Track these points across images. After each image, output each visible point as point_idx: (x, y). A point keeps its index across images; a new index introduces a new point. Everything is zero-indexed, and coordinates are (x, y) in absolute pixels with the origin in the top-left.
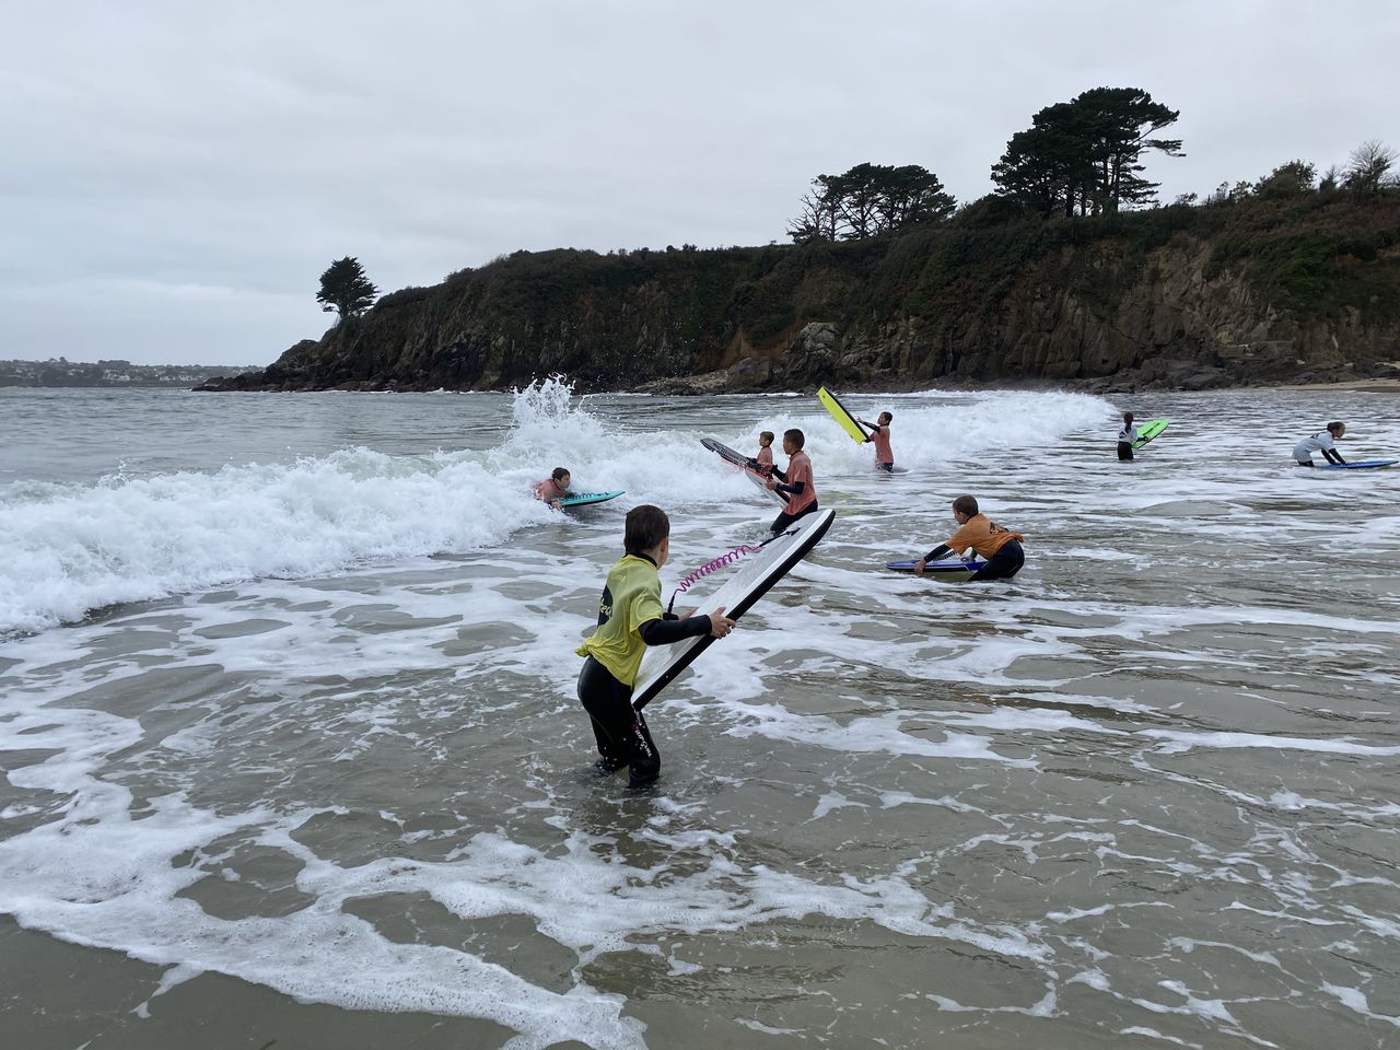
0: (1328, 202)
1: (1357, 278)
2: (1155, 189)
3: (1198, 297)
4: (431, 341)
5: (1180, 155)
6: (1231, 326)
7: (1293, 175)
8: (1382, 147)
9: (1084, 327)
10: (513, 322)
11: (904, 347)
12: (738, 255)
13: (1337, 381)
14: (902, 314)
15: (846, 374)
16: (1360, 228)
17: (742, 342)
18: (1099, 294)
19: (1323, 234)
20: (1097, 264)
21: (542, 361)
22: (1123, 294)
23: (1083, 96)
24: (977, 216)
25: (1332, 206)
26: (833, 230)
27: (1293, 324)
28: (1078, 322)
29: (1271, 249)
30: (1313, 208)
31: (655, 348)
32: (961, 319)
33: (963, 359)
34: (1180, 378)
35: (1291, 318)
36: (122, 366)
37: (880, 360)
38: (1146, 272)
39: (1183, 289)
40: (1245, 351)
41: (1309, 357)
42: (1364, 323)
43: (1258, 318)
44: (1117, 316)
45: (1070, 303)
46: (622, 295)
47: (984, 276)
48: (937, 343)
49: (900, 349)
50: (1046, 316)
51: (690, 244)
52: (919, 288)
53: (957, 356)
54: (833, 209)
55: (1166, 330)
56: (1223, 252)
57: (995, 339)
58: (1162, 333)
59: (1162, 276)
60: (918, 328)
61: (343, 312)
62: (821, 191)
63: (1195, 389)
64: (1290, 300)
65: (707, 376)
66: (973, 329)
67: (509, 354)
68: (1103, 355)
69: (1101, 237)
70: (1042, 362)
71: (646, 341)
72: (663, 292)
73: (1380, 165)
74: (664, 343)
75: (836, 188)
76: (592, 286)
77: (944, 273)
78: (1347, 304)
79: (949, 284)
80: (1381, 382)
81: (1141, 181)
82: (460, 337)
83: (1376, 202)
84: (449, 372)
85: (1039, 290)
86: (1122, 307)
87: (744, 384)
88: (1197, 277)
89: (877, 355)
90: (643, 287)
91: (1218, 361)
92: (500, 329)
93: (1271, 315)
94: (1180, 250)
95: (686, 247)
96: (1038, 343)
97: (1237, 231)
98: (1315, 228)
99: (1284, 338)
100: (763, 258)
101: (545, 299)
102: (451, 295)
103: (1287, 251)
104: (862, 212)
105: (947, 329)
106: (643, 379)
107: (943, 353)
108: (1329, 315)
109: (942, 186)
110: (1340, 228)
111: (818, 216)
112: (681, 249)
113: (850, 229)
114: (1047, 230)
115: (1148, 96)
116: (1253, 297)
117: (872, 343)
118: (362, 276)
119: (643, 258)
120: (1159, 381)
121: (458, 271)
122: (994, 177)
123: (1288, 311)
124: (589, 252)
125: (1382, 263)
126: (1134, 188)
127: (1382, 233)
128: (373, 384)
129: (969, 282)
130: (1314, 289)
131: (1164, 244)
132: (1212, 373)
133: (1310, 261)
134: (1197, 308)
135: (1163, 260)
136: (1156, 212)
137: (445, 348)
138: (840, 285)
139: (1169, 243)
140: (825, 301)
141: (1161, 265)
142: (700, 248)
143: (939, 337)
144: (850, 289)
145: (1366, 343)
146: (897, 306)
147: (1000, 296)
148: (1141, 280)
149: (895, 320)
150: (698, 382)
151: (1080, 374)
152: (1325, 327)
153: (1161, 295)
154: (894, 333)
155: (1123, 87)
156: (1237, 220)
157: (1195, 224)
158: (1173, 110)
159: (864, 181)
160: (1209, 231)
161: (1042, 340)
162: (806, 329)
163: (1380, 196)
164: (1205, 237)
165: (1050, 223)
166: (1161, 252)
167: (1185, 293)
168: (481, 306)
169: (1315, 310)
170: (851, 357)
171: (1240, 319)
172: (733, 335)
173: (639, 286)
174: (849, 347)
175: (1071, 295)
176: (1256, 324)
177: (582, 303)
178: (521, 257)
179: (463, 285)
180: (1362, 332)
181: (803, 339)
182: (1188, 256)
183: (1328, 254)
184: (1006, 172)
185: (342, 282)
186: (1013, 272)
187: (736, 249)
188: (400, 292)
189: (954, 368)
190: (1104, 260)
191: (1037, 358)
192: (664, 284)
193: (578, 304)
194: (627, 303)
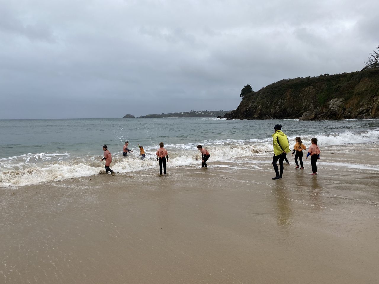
10: (264, 101)
46: (300, 91)
51: (327, 74)
67: (262, 110)
71: (305, 105)
72: (314, 89)
74: (312, 105)
76: (290, 89)
90: (307, 88)
92: (260, 103)
101: (275, 94)
111: (376, 60)
112: (323, 75)
118: (252, 89)
119: (308, 79)
142: (330, 74)
162: (331, 101)
177: (287, 94)
181: (329, 104)
185: (247, 91)
187: (345, 73)
192: (314, 87)
193: (285, 95)
194: (301, 93)
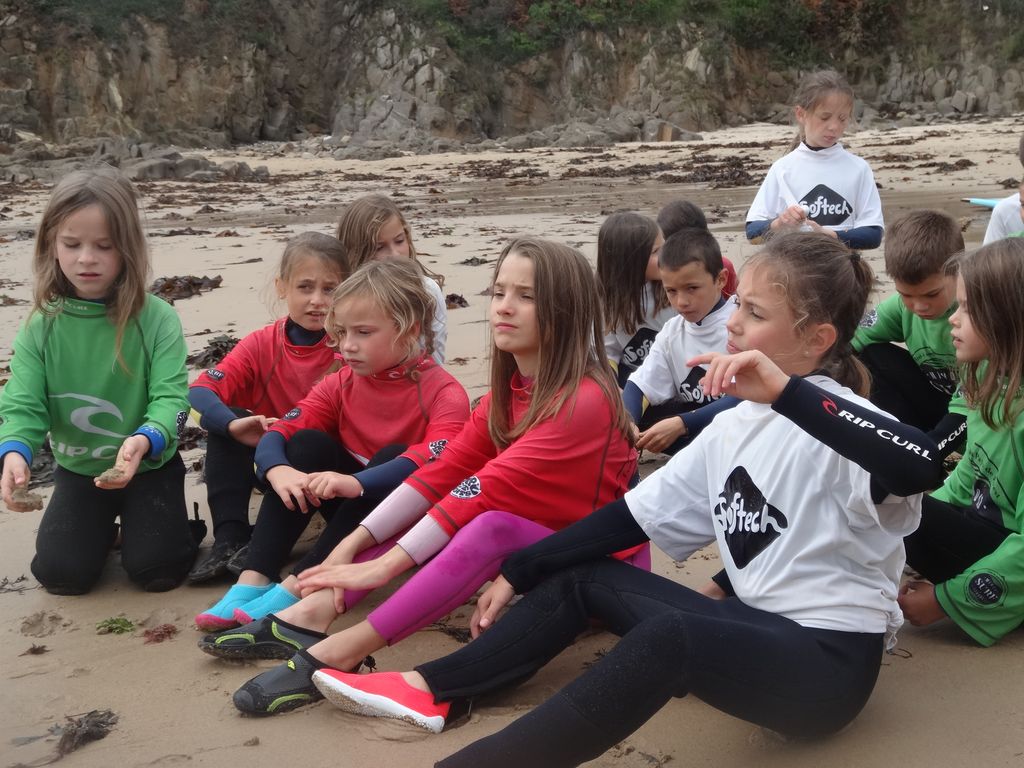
27: (25, 51)
35: (20, 35)
42: (175, 55)
145: (184, 99)
180: (172, 74)
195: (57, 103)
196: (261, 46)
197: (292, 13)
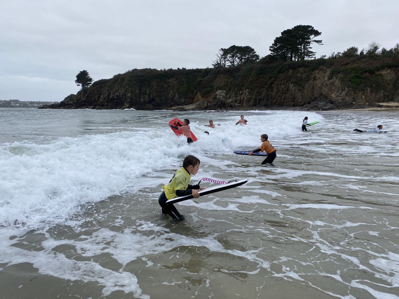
0: (362, 58)
1: (370, 79)
2: (315, 54)
3: (326, 84)
4: (109, 95)
5: (322, 44)
6: (335, 93)
7: (353, 50)
8: (377, 43)
9: (295, 92)
10: (133, 89)
11: (245, 98)
12: (198, 71)
13: (364, 108)
14: (244, 88)
15: (228, 105)
16: (370, 65)
17: (199, 96)
18: (299, 83)
19: (361, 67)
20: (299, 75)
21: (141, 101)
22: (306, 83)
23: (295, 27)
24: (265, 61)
25: (363, 59)
26: (225, 64)
27: (352, 92)
28: (293, 91)
29: (346, 71)
30: (358, 60)
31: (174, 97)
32: (261, 90)
33: (261, 101)
34: (321, 107)
35: (352, 90)
36: (17, 101)
37: (238, 101)
38: (312, 77)
39: (322, 82)
40: (339, 100)
41: (356, 101)
42: (371, 92)
43: (343, 90)
44: (304, 89)
45: (291, 86)
46: (165, 82)
47: (267, 78)
48: (254, 97)
49: (243, 98)
50: (284, 89)
51: (184, 68)
52: (249, 81)
53: (260, 100)
54: (225, 58)
55: (317, 93)
56: (333, 72)
57: (270, 96)
58: (316, 94)
59: (316, 78)
60: (249, 92)
61: (83, 86)
62: (222, 53)
63: (326, 110)
64: (351, 85)
65: (189, 105)
66: (264, 92)
67: (132, 98)
68: (300, 100)
69: (300, 67)
70: (283, 102)
71: (171, 95)
72: (176, 81)
73: (376, 48)
74: (177, 96)
75: (226, 52)
76: (156, 79)
77: (256, 77)
78: (366, 87)
79: (257, 80)
80: (376, 108)
81: (311, 52)
82: (117, 94)
83: (375, 58)
84: (114, 104)
85: (282, 82)
86: (305, 87)
87: (200, 108)
88: (326, 79)
89: (237, 100)
90: (171, 80)
91: (332, 102)
92: (129, 91)
93: (346, 89)
94: (322, 71)
95: (183, 68)
96: (282, 97)
97: (337, 66)
98: (358, 65)
99: (350, 96)
100: (205, 72)
101: (142, 83)
102: (115, 82)
103: (351, 72)
104: (233, 59)
105: (257, 93)
106: (171, 106)
107: (256, 99)
108: (362, 90)
109: (256, 52)
110: (365, 65)
111: (221, 60)
112: (182, 69)
113: (230, 64)
114: (285, 65)
115: (313, 28)
116: (341, 84)
117: (236, 97)
118: (89, 76)
119: (171, 71)
120: (315, 108)
121: (117, 74)
122: (270, 50)
123: (351, 88)
124: (155, 70)
125: (376, 76)
126: (309, 53)
127: (376, 67)
128: (92, 107)
129: (263, 79)
130: (358, 82)
131: (317, 69)
132: (330, 105)
133: (357, 75)
134: (326, 87)
135: (317, 74)
136: (315, 60)
137: (113, 97)
138: (227, 80)
139: (319, 69)
140: (222, 84)
141: (316, 75)
142: (187, 69)
143: (255, 95)
144: (230, 81)
145: (372, 97)
146: (243, 86)
147: (272, 84)
148: (311, 79)
149: (242, 90)
150: (186, 107)
151: (294, 106)
152: (361, 93)
153: (316, 84)
154: (242, 94)
155: (306, 25)
156: (337, 63)
157: (326, 64)
158: (320, 32)
159: (234, 50)
160: (330, 66)
161: (283, 96)
162: (217, 92)
163: (376, 57)
164: (329, 68)
165: (286, 63)
166: (316, 72)
167: (323, 83)
168: (123, 85)
169: (358, 88)
170: (230, 100)
171: (338, 90)
172: (196, 94)
173: (169, 79)
174: (229, 98)
175: (291, 83)
176: (342, 92)
177: (153, 84)
178: (135, 70)
179: (118, 79)
180: (371, 94)
181: (216, 95)
182: (324, 73)
183: (362, 73)
184: (273, 48)
185: (83, 77)
186: (275, 77)
187: (197, 69)
188: (100, 80)
189: (259, 104)
190: (301, 74)
191: (282, 101)
192: (177, 79)
193: (152, 84)
194: (166, 84)
195: (356, 98)
196: (384, 91)
197: (388, 86)
